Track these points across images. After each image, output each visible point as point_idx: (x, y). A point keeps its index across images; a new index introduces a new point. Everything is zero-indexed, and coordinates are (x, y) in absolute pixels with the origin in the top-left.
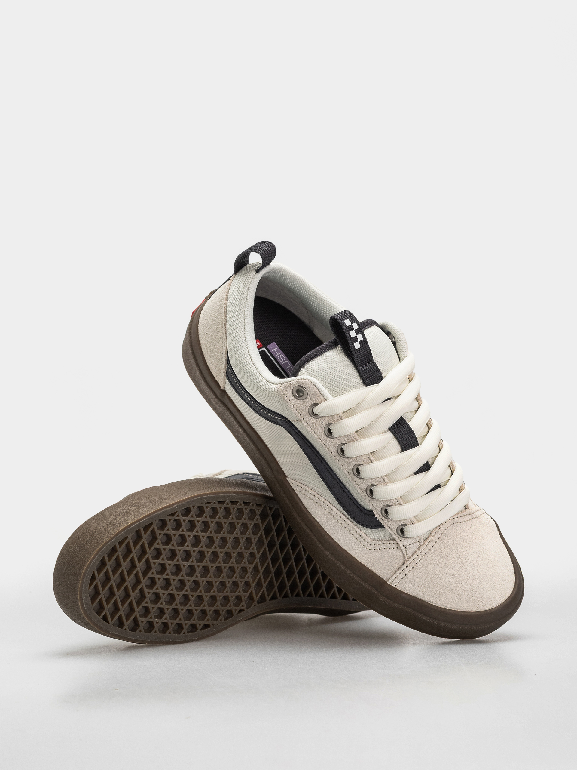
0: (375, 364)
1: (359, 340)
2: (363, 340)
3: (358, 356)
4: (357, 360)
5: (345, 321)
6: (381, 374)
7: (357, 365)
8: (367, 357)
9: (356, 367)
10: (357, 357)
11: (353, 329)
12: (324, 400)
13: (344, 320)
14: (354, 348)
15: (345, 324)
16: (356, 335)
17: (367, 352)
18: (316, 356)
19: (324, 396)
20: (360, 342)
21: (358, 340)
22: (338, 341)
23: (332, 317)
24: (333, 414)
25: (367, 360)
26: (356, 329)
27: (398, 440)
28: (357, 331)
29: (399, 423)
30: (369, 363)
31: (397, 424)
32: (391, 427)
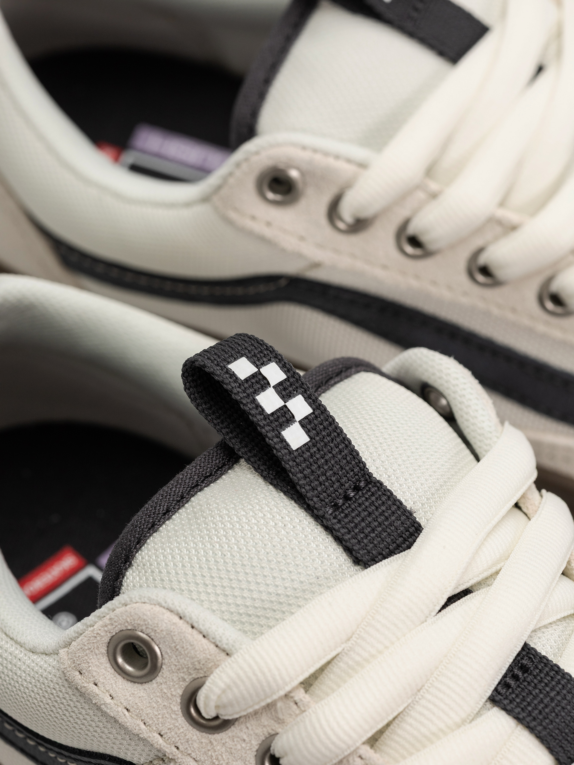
0: (379, 485)
1: (298, 418)
2: (313, 413)
3: (307, 472)
4: (308, 488)
5: (231, 366)
6: (408, 515)
7: (311, 503)
8: (342, 468)
9: (313, 512)
10: (305, 477)
11: (269, 384)
12: (223, 655)
13: (229, 363)
14: (287, 446)
15: (233, 375)
16: (283, 404)
17: (341, 451)
18: (164, 514)
19: (218, 643)
20: (305, 423)
21: (293, 417)
22: (235, 444)
23: (185, 365)
24: (269, 701)
25: (345, 479)
26: (281, 384)
27: (531, 729)
28: (285, 389)
29: (524, 669)
30: (357, 489)
31: (515, 677)
32: (496, 689)
